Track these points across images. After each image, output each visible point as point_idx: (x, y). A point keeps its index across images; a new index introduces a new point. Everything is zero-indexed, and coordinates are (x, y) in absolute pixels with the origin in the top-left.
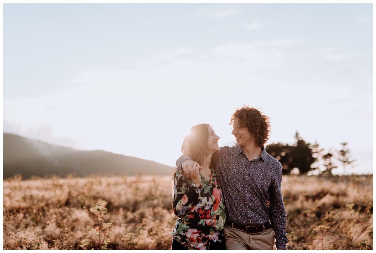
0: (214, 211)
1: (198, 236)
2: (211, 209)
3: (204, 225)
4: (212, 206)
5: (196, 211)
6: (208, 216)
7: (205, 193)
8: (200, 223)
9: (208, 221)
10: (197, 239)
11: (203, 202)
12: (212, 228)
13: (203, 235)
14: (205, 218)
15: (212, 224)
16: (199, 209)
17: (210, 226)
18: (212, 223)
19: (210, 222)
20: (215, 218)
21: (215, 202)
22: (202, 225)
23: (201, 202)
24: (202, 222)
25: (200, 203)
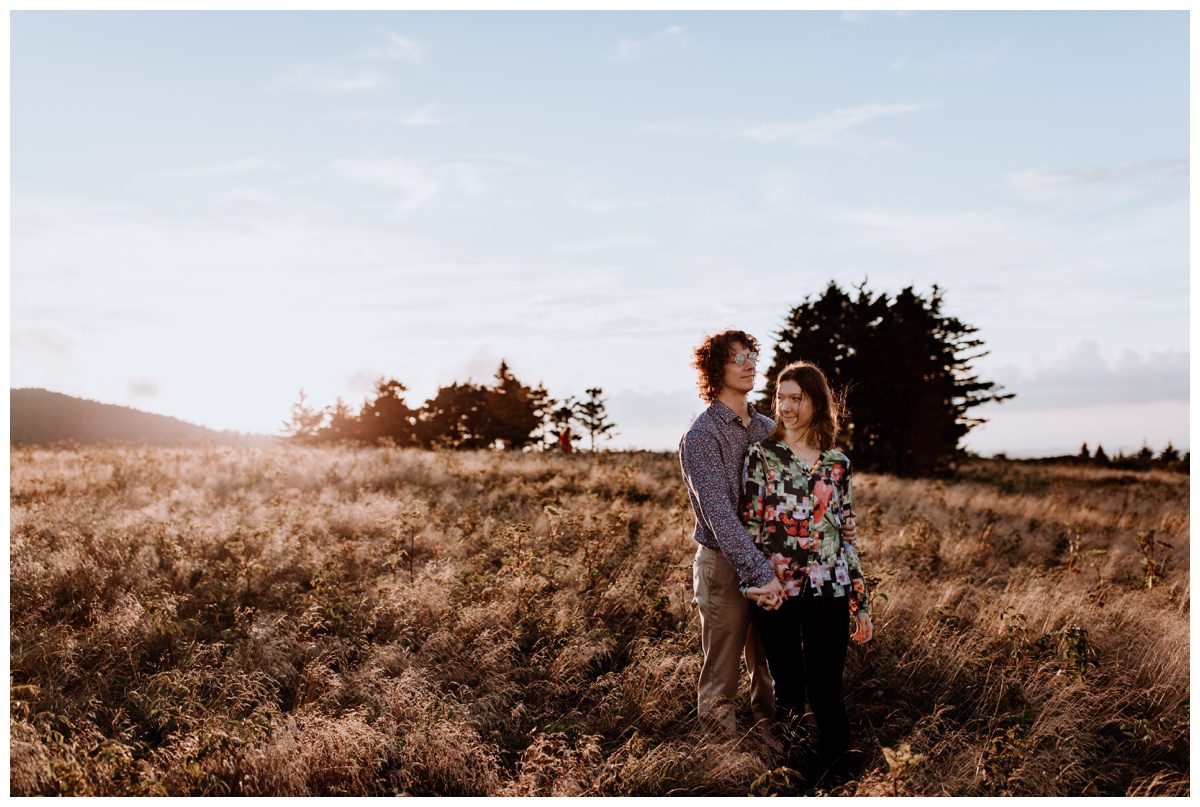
0: (815, 522)
1: (786, 570)
2: (808, 519)
3: (795, 548)
4: (811, 513)
5: (778, 519)
6: (803, 531)
7: (794, 486)
8: (789, 544)
9: (803, 542)
10: (784, 574)
11: (788, 502)
12: (812, 553)
13: (796, 567)
14: (798, 535)
15: (811, 547)
16: (781, 514)
17: (808, 550)
18: (811, 544)
19: (808, 543)
20: (817, 535)
21: (817, 507)
22: (791, 547)
23: (785, 501)
24: (791, 541)
25: (782, 503)
